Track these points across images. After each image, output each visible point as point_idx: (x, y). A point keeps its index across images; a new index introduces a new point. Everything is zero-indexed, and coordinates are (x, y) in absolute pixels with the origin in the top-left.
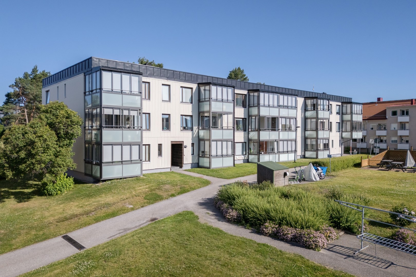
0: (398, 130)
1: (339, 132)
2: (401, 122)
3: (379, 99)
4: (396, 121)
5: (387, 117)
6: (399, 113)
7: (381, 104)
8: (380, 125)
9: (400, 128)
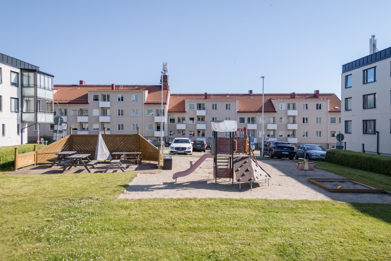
0: (100, 116)
1: (16, 112)
2: (102, 108)
3: (81, 82)
4: (98, 107)
5: (89, 102)
6: (100, 97)
7: (83, 88)
8: (81, 110)
9: (102, 114)
